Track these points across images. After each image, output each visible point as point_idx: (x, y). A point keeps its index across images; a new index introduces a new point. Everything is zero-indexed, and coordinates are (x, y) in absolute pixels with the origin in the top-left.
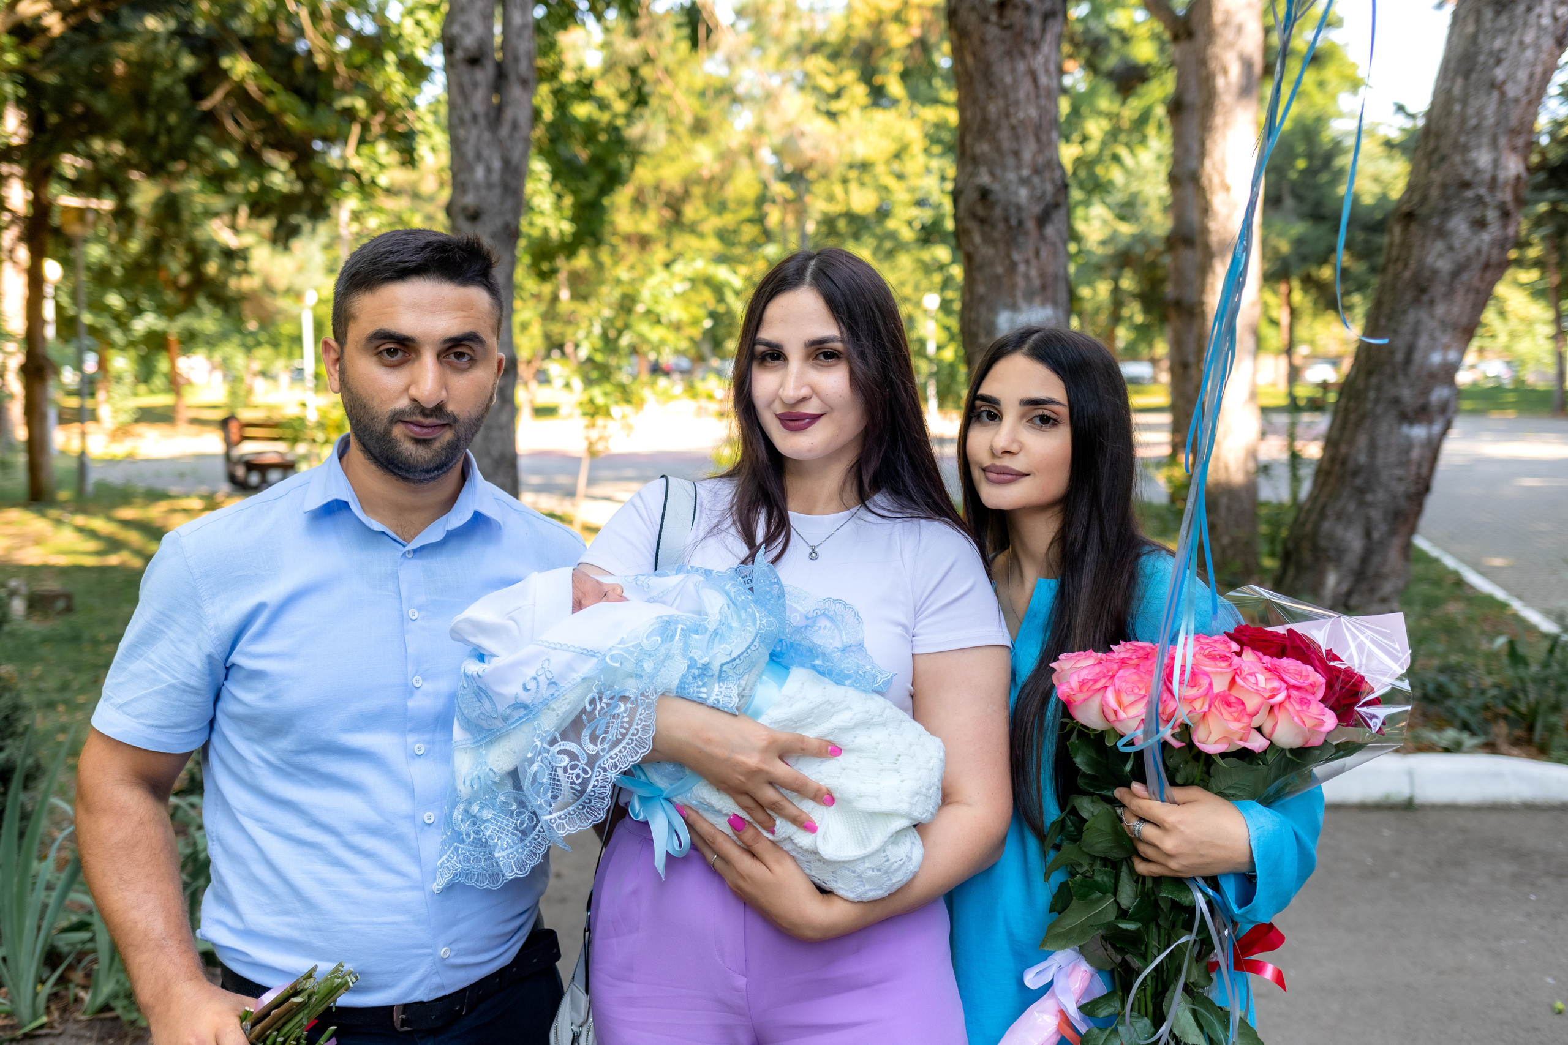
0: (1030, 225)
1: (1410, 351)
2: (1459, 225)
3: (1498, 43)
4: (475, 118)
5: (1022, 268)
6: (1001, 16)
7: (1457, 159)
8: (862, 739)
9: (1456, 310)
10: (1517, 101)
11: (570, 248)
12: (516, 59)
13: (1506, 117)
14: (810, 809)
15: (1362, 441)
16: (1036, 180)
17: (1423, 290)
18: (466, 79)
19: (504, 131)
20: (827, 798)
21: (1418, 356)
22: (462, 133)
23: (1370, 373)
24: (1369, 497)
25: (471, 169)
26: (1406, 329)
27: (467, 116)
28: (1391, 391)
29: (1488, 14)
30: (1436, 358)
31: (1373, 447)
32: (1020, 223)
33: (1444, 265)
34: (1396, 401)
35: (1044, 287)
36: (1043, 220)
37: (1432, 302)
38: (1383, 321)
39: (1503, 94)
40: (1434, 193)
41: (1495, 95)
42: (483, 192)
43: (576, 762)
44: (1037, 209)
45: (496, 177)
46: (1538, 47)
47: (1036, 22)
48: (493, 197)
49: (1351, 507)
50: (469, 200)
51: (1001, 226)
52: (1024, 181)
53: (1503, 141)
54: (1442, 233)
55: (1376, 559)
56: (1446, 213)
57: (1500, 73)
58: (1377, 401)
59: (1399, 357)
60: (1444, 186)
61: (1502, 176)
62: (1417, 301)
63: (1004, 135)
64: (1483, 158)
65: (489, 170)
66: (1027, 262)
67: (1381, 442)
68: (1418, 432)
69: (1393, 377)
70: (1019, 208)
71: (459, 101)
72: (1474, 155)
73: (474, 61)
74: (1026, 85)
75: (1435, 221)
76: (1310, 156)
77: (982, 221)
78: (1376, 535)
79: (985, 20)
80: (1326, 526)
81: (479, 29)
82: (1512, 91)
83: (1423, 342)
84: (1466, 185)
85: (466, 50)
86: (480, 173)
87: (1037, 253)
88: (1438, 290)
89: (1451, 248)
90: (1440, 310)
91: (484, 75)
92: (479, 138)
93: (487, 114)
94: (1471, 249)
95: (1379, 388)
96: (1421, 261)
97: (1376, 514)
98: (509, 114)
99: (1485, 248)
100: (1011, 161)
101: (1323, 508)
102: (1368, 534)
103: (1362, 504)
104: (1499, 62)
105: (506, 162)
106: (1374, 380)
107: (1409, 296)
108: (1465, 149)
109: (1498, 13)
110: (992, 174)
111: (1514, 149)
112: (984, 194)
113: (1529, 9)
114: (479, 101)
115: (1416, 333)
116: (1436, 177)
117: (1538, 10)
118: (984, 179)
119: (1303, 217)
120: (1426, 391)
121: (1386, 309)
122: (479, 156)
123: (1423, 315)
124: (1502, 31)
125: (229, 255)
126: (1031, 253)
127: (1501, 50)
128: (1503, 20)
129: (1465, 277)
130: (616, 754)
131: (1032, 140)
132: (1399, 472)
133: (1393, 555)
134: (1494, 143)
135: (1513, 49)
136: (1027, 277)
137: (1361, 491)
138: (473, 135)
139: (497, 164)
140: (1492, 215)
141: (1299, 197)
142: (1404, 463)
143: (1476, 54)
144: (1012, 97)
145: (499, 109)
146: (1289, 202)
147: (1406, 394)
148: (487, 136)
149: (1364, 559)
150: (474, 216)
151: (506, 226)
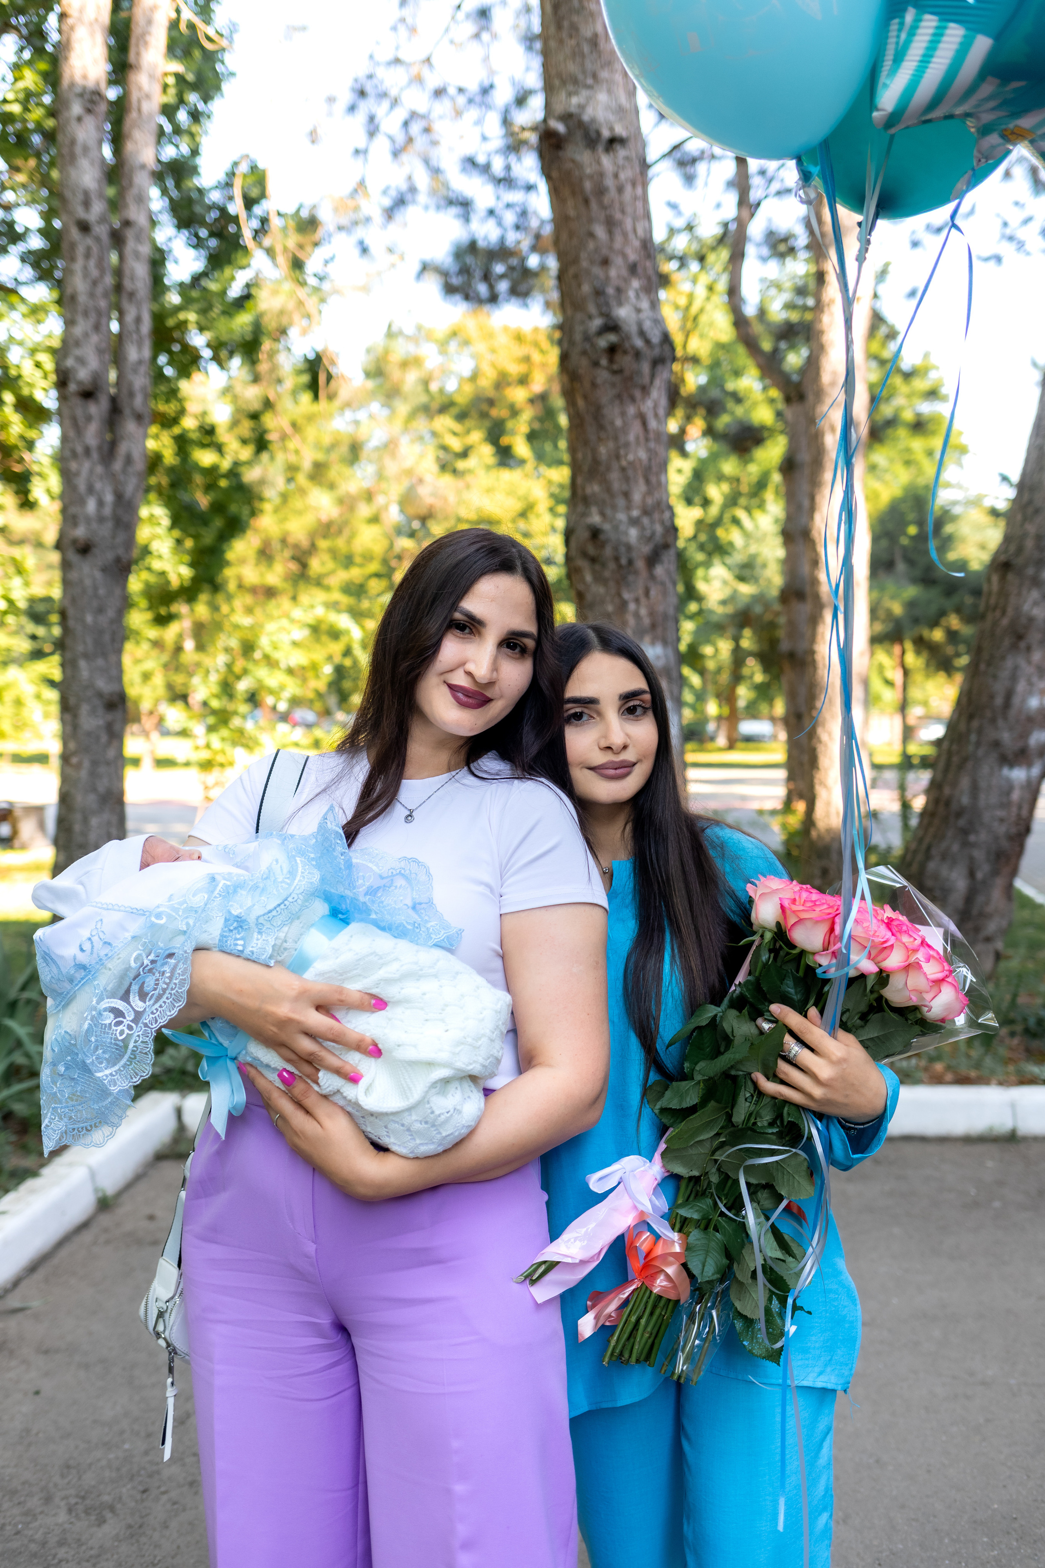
0: (640, 564)
1: (1009, 695)
4: (87, 451)
5: (632, 606)
6: (611, 361)
8: (410, 989)
11: (189, 593)
12: (131, 394)
14: (355, 1060)
15: (965, 782)
16: (646, 521)
17: (1020, 637)
18: (79, 412)
19: (117, 466)
20: (375, 1051)
21: (1016, 701)
22: (73, 466)
23: (971, 717)
24: (972, 838)
25: (82, 502)
26: (1004, 674)
27: (79, 449)
28: (991, 734)
30: (1034, 704)
31: (975, 789)
32: (630, 562)
33: (1040, 613)
34: (997, 744)
35: (653, 626)
36: (653, 560)
37: (1029, 649)
38: (982, 667)
40: (1029, 544)
42: (94, 525)
43: (121, 1019)
44: (646, 549)
45: (107, 511)
47: (646, 367)
48: (105, 531)
49: (955, 847)
50: (80, 532)
51: (612, 565)
52: (634, 522)
54: (1037, 582)
55: (980, 899)
56: (1040, 563)
58: (978, 744)
59: (999, 701)
60: (1038, 537)
62: (1014, 647)
63: (614, 476)
65: (101, 503)
66: (637, 600)
67: (983, 784)
68: (1018, 775)
69: (993, 721)
70: (629, 548)
71: (72, 434)
73: (88, 394)
74: (635, 429)
75: (1030, 571)
76: (921, 523)
77: (593, 560)
78: (979, 875)
79: (596, 364)
80: (932, 866)
81: (93, 363)
83: (1021, 687)
85: (79, 383)
86: (91, 506)
87: (647, 593)
88: (1035, 637)
90: (1037, 656)
91: (97, 409)
92: (91, 472)
93: (100, 448)
95: (980, 731)
96: (1018, 609)
97: (979, 855)
98: (123, 448)
100: (621, 502)
101: (929, 848)
102: (972, 874)
103: (965, 844)
105: (119, 496)
106: (975, 724)
107: (1007, 642)
110: (603, 514)
112: (595, 533)
114: (92, 434)
115: (1014, 678)
116: (1031, 528)
118: (595, 519)
119: (914, 581)
120: (1025, 735)
121: (985, 655)
122: (91, 489)
123: (1021, 661)
126: (641, 592)
130: (157, 1010)
131: (641, 481)
132: (1000, 813)
133: (997, 894)
136: (637, 615)
137: (965, 832)
138: (84, 468)
139: (109, 498)
141: (910, 562)
142: (1006, 805)
144: (622, 440)
145: (113, 445)
146: (901, 567)
147: (1006, 737)
148: (99, 469)
149: (969, 899)
150: (85, 549)
151: (118, 560)
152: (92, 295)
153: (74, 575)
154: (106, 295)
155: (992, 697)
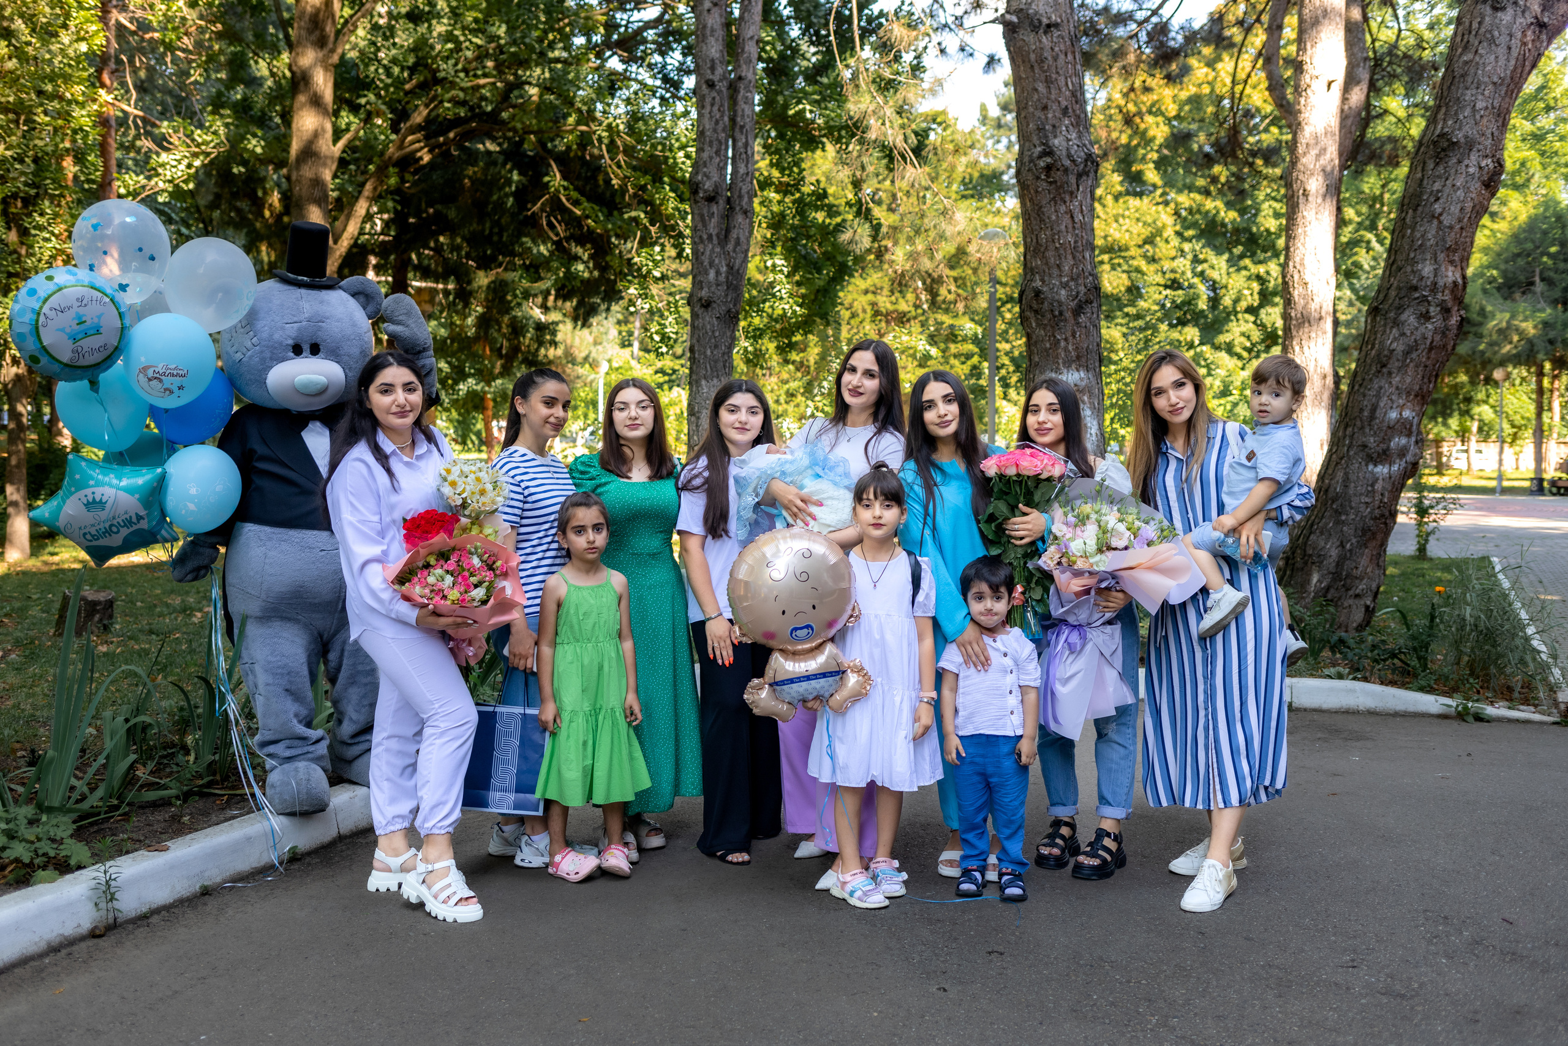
0: (1068, 315)
1: (1374, 409)
2: (1409, 317)
3: (1437, 186)
4: (710, 237)
5: (1063, 344)
6: (1048, 176)
7: (1409, 269)
9: (1408, 380)
10: (1451, 227)
12: (740, 197)
13: (1444, 240)
15: (1340, 475)
16: (1072, 284)
18: (705, 211)
19: (730, 247)
21: (1379, 413)
22: (701, 248)
23: (1346, 426)
24: (1343, 517)
25: (707, 273)
26: (1371, 393)
27: (705, 236)
28: (1360, 439)
29: (1431, 165)
30: (1393, 415)
31: (1346, 480)
32: (1061, 313)
33: (1399, 347)
34: (1365, 446)
35: (1078, 357)
36: (1078, 311)
37: (1390, 373)
39: (1440, 222)
40: (1393, 293)
41: (1435, 222)
42: (714, 288)
44: (1073, 304)
45: (722, 278)
46: (1467, 190)
47: (1073, 179)
48: (720, 292)
49: (1331, 525)
50: (704, 293)
51: (1049, 316)
52: (1065, 286)
53: (1441, 256)
54: (1396, 323)
55: (1348, 564)
56: (1400, 309)
57: (1438, 207)
58: (1350, 447)
59: (1366, 413)
60: (1399, 288)
61: (1441, 283)
63: (1050, 254)
64: (1427, 270)
65: (718, 273)
66: (1066, 339)
67: (1352, 477)
68: (1382, 470)
69: (1362, 428)
70: (1060, 303)
71: (700, 226)
72: (1420, 266)
73: (711, 199)
74: (1067, 219)
75: (1392, 315)
77: (1036, 312)
78: (1349, 547)
79: (1038, 178)
80: (1313, 538)
81: (715, 178)
82: (1447, 220)
83: (1383, 403)
84: (1415, 288)
85: (705, 191)
86: (712, 274)
87: (1074, 336)
88: (1394, 365)
89: (1403, 334)
90: (1396, 380)
91: (718, 208)
92: (712, 251)
93: (718, 235)
94: (1418, 335)
95: (1352, 437)
96: (1381, 343)
97: (1348, 530)
98: (734, 235)
99: (1429, 335)
100: (1055, 272)
101: (1312, 525)
102: (1342, 545)
103: (1338, 522)
104: (1438, 199)
105: (730, 267)
106: (1350, 429)
108: (1414, 262)
109: (1437, 164)
110: (1043, 281)
111: (1452, 262)
112: (1038, 293)
113: (1460, 162)
114: (713, 226)
115: (1378, 396)
116: (1394, 282)
117: (1466, 162)
118: (1038, 283)
119: (1554, 302)
120: (1386, 440)
121: (1359, 379)
122: (711, 264)
123: (1383, 383)
124: (1439, 177)
125: (541, 328)
126: (1069, 334)
127: (1438, 191)
128: (1441, 169)
129: (1414, 355)
131: (1070, 257)
132: (1364, 499)
133: (1364, 561)
134: (1435, 258)
135: (1447, 190)
136: (1066, 349)
137: (1338, 513)
138: (708, 249)
139: (724, 269)
140: (1433, 310)
142: (1370, 493)
143: (1421, 193)
144: (1057, 229)
145: (728, 231)
147: (1371, 441)
148: (718, 250)
149: (1339, 564)
150: (707, 305)
151: (729, 311)
152: (715, 130)
153: (699, 322)
154: (724, 130)
155: (1361, 410)
